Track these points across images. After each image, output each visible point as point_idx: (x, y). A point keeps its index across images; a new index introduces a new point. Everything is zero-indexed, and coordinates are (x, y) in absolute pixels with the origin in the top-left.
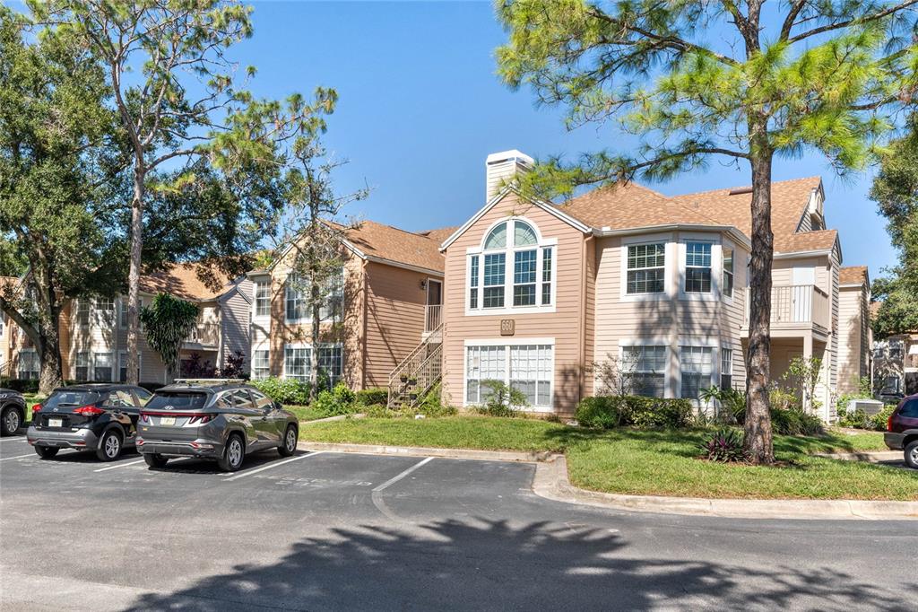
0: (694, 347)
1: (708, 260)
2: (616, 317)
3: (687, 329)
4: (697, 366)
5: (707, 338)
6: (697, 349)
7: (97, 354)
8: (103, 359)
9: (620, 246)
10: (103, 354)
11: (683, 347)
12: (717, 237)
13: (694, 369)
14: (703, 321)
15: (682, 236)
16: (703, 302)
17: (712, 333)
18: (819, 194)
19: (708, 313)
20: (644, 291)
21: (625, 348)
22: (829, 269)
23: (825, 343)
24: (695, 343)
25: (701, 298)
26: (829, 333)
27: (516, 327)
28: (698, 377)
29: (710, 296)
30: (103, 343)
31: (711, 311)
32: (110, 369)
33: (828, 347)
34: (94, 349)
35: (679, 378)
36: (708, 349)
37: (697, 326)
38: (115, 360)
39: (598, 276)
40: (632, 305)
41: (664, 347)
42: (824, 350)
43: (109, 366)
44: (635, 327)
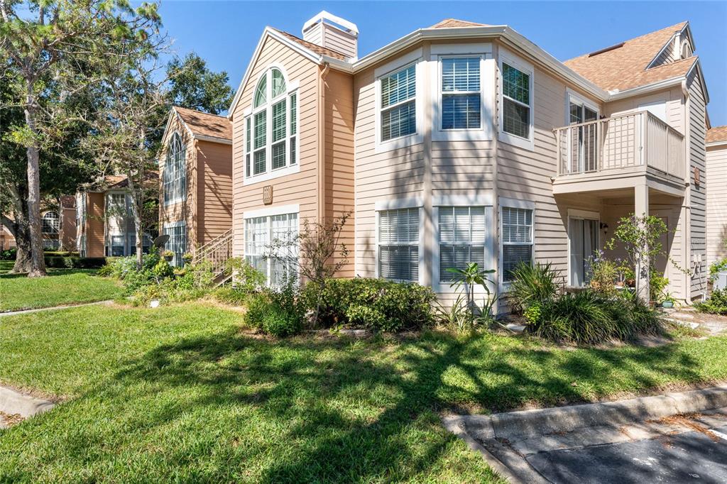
0: (457, 207)
1: (475, 82)
2: (372, 173)
3: (448, 182)
4: (465, 234)
5: (477, 193)
6: (461, 210)
7: (113, 237)
8: (118, 240)
9: (373, 81)
10: (118, 237)
11: (441, 208)
12: (488, 47)
13: (461, 238)
14: (470, 169)
15: (435, 49)
16: (470, 142)
17: (486, 185)
18: (686, 41)
19: (478, 157)
20: (398, 136)
21: (382, 213)
22: (684, 102)
23: (682, 199)
24: (459, 200)
25: (468, 136)
26: (687, 185)
27: (274, 194)
28: (465, 249)
29: (481, 134)
30: (117, 228)
31: (483, 154)
32: (123, 247)
33: (687, 202)
34: (111, 233)
35: (436, 250)
36: (480, 210)
37: (461, 177)
38: (126, 241)
39: (357, 124)
40: (386, 156)
41: (418, 208)
42: (681, 207)
43: (122, 245)
44: (388, 184)
